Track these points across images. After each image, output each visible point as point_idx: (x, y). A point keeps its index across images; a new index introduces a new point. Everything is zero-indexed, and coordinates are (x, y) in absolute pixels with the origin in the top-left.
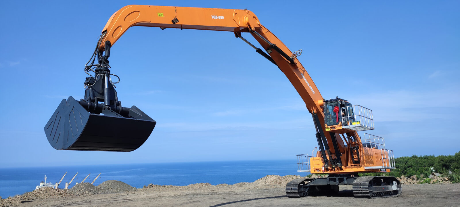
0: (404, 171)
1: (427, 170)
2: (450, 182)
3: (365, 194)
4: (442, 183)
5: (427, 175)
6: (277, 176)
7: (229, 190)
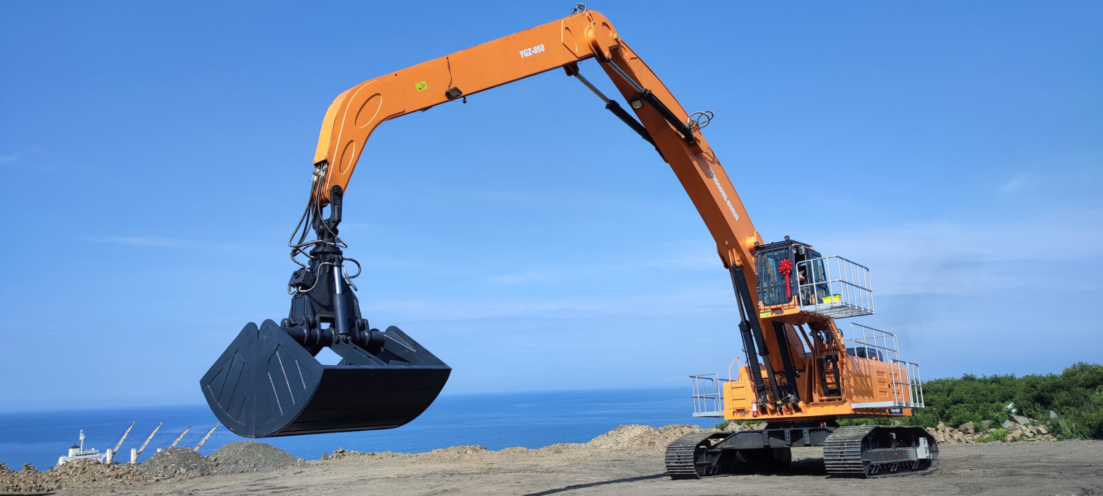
0: (944, 412)
1: (998, 409)
2: (1051, 436)
3: (852, 469)
4: (1032, 439)
5: (998, 422)
6: (645, 428)
7: (531, 462)
